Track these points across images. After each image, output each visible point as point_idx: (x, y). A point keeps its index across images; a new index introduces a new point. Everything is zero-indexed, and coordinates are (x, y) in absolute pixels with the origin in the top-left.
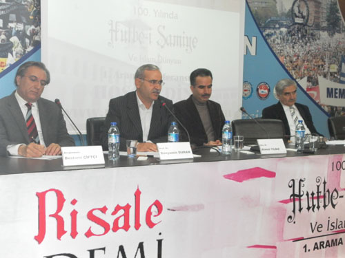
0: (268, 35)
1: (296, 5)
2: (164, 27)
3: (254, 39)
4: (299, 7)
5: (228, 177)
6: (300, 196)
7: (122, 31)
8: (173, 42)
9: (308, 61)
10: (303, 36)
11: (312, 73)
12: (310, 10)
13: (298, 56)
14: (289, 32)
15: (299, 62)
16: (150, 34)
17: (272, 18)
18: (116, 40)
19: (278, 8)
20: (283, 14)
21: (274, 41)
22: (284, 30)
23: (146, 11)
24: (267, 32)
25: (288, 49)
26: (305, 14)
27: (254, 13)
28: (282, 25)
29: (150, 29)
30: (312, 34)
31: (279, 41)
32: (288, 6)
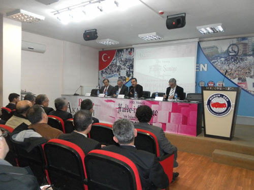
1: (230, 47)
2: (165, 66)
3: (206, 65)
4: (232, 48)
7: (153, 68)
8: (168, 70)
9: (238, 71)
10: (235, 60)
11: (241, 76)
12: (240, 48)
13: (232, 69)
14: (226, 60)
15: (233, 72)
17: (216, 55)
18: (151, 71)
19: (219, 51)
20: (222, 53)
21: (217, 64)
22: (223, 59)
23: (160, 62)
24: (213, 61)
25: (226, 67)
26: (236, 50)
28: (222, 57)
29: (161, 67)
30: (241, 59)
31: (220, 64)
32: (225, 49)
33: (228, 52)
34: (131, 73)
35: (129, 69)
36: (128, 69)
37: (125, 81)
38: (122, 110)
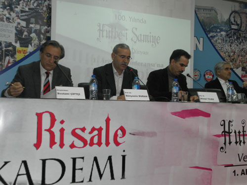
0: (211, 37)
1: (232, 16)
2: (136, 29)
3: (201, 39)
4: (234, 17)
5: (175, 114)
6: (229, 133)
7: (107, 31)
8: (142, 39)
9: (242, 56)
10: (238, 38)
11: (245, 65)
12: (243, 19)
13: (235, 52)
14: (227, 35)
15: (235, 57)
16: (126, 33)
17: (215, 25)
18: (103, 36)
19: (219, 18)
20: (222, 22)
21: (216, 41)
22: (223, 33)
23: (123, 17)
24: (211, 34)
25: (227, 47)
26: (239, 22)
27: (201, 21)
28: (221, 30)
29: (127, 30)
30: (244, 37)
31: (220, 41)
32: (226, 17)
33: (229, 22)
34: (33, 35)
35: (28, 21)
36: (24, 24)
37: (13, 56)
38: (233, 139)
